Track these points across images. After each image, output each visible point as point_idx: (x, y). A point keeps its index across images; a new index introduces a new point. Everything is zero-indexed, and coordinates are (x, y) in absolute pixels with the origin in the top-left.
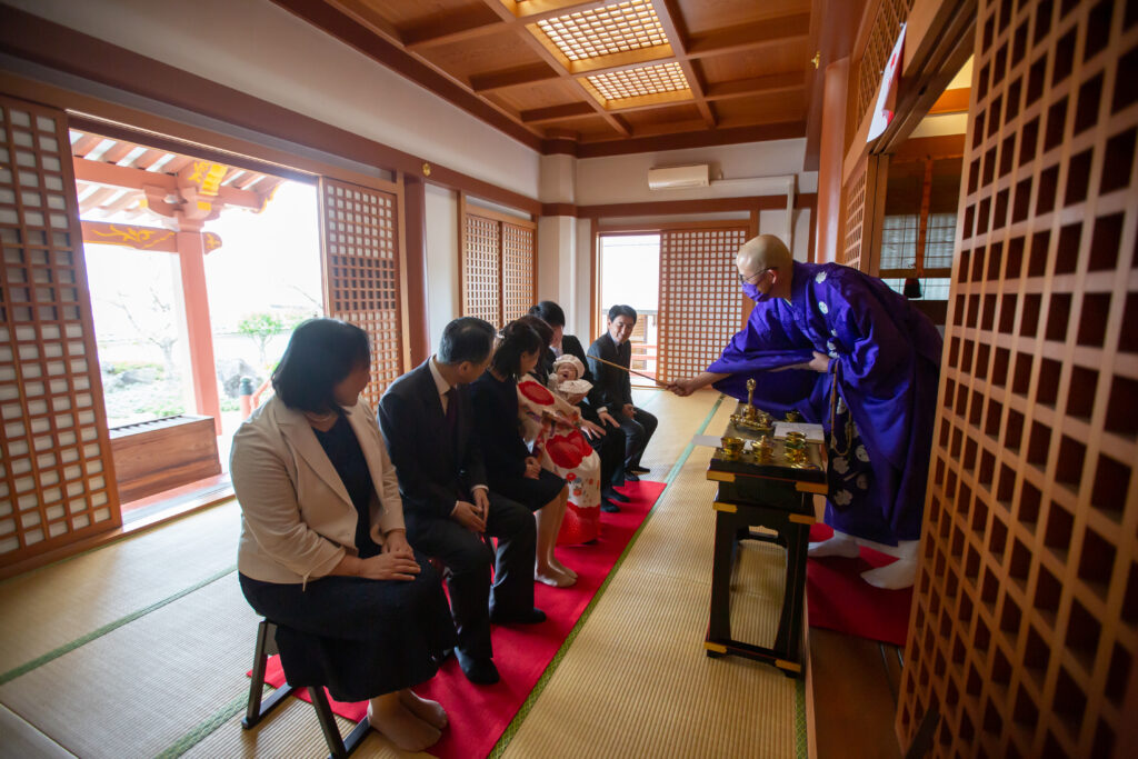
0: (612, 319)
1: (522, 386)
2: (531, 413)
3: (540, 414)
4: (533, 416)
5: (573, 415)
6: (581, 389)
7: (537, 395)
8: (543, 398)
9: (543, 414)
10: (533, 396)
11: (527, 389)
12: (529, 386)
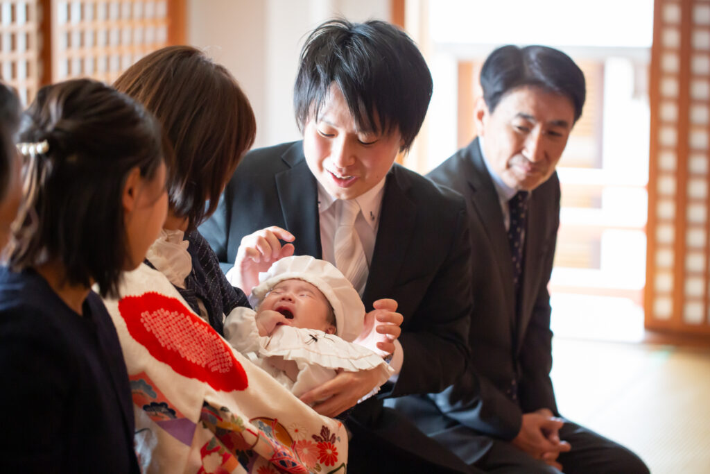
0: (493, 100)
1: (131, 307)
2: (161, 407)
3: (194, 413)
4: (167, 418)
5: (317, 441)
6: (348, 359)
7: (185, 348)
8: (205, 363)
9: (203, 418)
10: (172, 348)
11: (150, 320)
12: (158, 311)
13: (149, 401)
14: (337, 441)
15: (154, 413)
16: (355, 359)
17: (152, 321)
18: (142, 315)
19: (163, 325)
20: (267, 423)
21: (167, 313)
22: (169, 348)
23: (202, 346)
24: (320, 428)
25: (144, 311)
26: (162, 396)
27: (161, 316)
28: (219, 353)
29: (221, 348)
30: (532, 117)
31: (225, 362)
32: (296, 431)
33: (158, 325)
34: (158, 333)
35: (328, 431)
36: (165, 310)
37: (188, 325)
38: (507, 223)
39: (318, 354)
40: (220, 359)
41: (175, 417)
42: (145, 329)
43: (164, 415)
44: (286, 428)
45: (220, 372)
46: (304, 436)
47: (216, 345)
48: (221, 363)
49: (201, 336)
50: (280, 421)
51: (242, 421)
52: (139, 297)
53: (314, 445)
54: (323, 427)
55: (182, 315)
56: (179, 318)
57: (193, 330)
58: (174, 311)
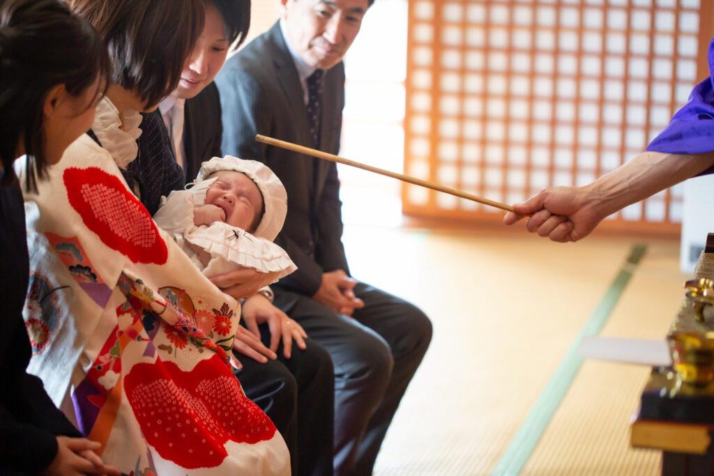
2: (85, 270)
4: (88, 281)
5: (215, 313)
6: (261, 259)
7: (115, 222)
8: (130, 238)
9: (119, 284)
10: (103, 220)
11: (89, 192)
12: (98, 185)
13: (76, 262)
14: (233, 316)
15: (78, 274)
16: (267, 261)
17: (91, 193)
18: (83, 186)
19: (100, 198)
20: (175, 292)
21: (105, 188)
22: (101, 219)
23: (131, 223)
24: (222, 305)
25: (85, 184)
26: (88, 261)
27: (100, 190)
28: (145, 230)
29: (148, 226)
30: (334, 4)
31: (149, 239)
32: (200, 302)
33: (95, 197)
34: (94, 205)
35: (228, 308)
36: (104, 186)
37: (121, 201)
38: (306, 99)
39: (236, 251)
40: (145, 235)
41: (96, 281)
42: (84, 199)
43: (87, 278)
44: (192, 298)
45: (143, 246)
46: (205, 307)
47: (144, 222)
48: (145, 239)
49: (131, 213)
50: (187, 292)
51: (152, 293)
52: (83, 170)
53: (213, 316)
54: (225, 304)
55: (118, 193)
56: (115, 194)
57: (125, 207)
58: (111, 188)
